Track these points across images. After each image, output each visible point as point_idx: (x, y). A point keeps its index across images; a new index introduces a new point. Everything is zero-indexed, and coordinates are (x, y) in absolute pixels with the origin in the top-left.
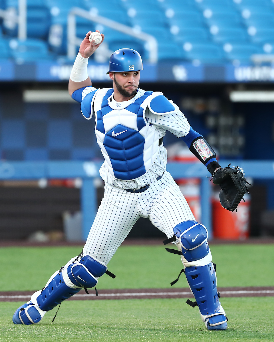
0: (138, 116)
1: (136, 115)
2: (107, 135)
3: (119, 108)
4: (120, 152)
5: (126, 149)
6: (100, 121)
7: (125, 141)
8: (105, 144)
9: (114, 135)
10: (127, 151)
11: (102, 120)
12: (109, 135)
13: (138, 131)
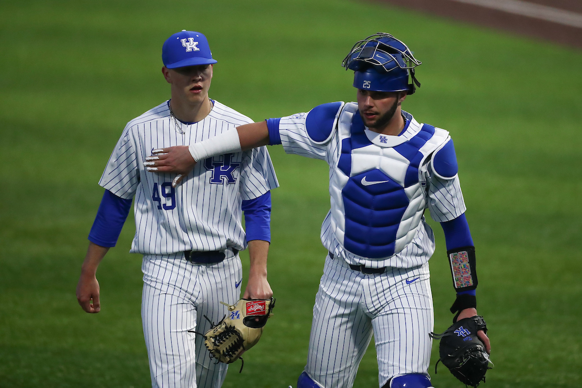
0: (411, 165)
1: (409, 162)
2: (351, 179)
3: (383, 144)
4: (366, 211)
5: (377, 209)
6: (345, 155)
7: (379, 197)
8: (345, 193)
9: (364, 182)
10: (378, 213)
11: (349, 154)
12: (355, 180)
13: (404, 187)
